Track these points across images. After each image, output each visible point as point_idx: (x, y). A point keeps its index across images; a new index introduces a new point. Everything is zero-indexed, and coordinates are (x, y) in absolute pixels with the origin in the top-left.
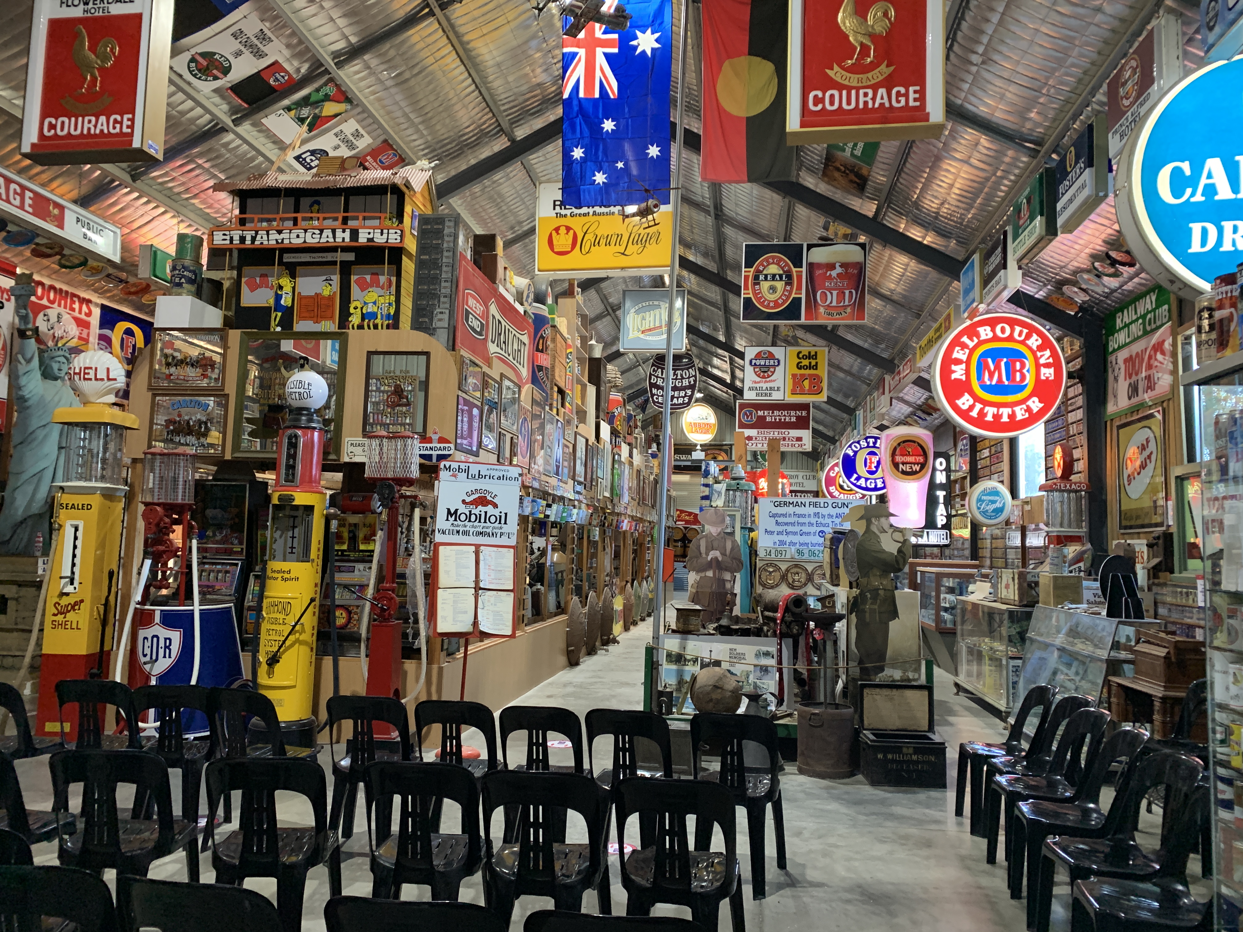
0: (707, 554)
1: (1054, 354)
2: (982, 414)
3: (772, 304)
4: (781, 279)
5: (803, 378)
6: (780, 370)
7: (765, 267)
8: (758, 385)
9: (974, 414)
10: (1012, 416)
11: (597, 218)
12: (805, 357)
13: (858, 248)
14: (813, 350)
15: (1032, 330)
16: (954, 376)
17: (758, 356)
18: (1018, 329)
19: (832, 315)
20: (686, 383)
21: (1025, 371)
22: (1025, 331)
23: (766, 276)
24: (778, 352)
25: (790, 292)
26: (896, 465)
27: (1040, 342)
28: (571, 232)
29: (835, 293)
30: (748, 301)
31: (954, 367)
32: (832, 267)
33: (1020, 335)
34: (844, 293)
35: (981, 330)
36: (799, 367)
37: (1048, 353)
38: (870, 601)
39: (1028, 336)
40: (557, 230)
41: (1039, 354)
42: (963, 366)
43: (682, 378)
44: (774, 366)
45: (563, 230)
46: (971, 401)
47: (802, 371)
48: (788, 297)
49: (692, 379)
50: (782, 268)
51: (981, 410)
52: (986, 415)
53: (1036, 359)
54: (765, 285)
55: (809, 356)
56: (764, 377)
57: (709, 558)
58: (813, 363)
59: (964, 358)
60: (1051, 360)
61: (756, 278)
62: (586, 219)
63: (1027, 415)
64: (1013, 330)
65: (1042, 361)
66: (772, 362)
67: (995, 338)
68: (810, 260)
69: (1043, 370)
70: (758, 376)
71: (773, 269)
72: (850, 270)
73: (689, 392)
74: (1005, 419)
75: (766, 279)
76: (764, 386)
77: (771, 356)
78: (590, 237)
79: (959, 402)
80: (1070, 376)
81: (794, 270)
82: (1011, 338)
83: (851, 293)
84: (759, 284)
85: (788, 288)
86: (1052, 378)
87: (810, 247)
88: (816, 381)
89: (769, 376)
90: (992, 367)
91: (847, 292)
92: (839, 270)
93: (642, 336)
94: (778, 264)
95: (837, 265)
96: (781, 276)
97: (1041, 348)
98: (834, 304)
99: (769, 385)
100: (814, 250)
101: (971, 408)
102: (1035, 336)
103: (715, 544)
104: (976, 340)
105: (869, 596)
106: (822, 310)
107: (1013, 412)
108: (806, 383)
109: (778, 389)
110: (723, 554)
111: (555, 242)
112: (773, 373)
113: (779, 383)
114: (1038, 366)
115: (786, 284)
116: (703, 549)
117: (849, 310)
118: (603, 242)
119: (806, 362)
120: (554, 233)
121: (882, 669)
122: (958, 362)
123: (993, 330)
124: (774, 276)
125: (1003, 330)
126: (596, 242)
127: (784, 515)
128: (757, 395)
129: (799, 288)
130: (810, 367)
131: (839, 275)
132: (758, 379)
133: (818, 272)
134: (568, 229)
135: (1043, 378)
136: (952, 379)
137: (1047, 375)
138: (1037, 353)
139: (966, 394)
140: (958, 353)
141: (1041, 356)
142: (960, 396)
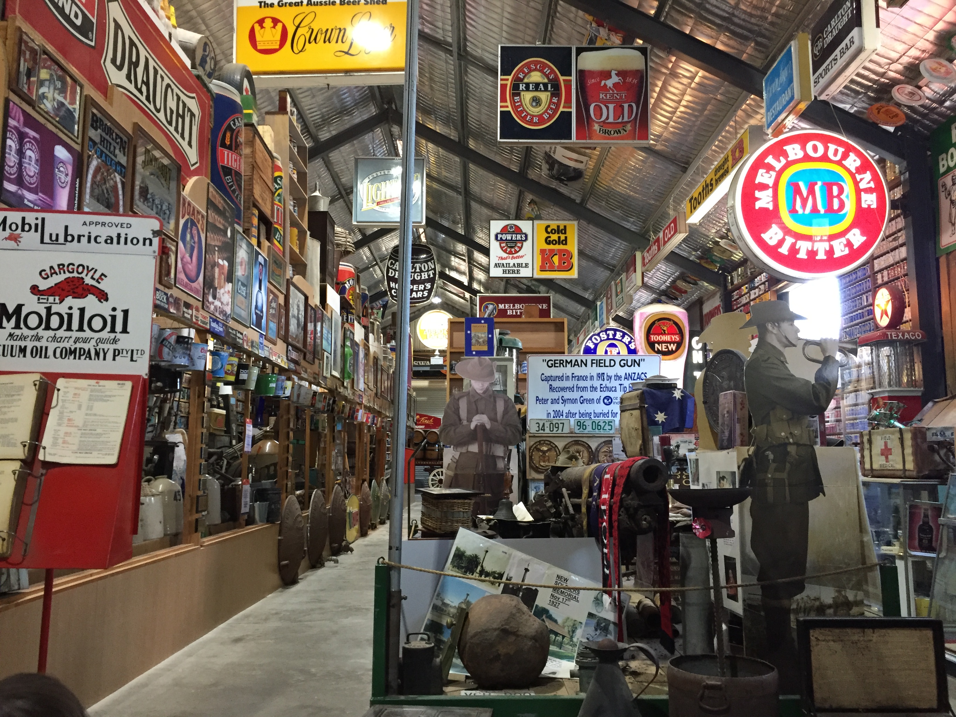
0: (470, 420)
1: (875, 178)
2: (794, 250)
3: (535, 120)
4: (546, 90)
5: (553, 253)
6: (527, 245)
7: (526, 75)
8: (504, 262)
9: (784, 250)
10: (830, 252)
11: (313, 8)
12: (553, 231)
13: (637, 53)
14: (562, 224)
15: (849, 149)
16: (758, 205)
17: (504, 230)
18: (832, 147)
19: (609, 133)
20: (425, 276)
21: (843, 197)
22: (841, 150)
23: (527, 85)
24: (525, 226)
25: (558, 105)
26: (651, 345)
27: (858, 163)
28: (279, 26)
29: (611, 107)
30: (505, 115)
31: (757, 194)
32: (607, 75)
33: (835, 154)
34: (623, 107)
35: (788, 148)
36: (548, 241)
37: (868, 176)
38: (773, 466)
39: (845, 156)
40: (261, 22)
41: (858, 177)
42: (770, 192)
43: (421, 271)
44: (522, 241)
45: (268, 23)
46: (780, 235)
47: (552, 247)
48: (555, 111)
49: (431, 273)
50: (547, 76)
51: (793, 245)
52: (797, 251)
53: (856, 183)
54: (527, 96)
55: (558, 231)
56: (510, 253)
57: (473, 426)
58: (563, 237)
59: (771, 182)
60: (872, 185)
61: (515, 87)
62: (299, 9)
63: (847, 251)
64: (826, 149)
65: (862, 185)
66: (519, 237)
67: (807, 158)
68: (579, 67)
69: (864, 196)
70: (505, 251)
71: (536, 77)
72: (629, 80)
73: (428, 286)
74: (821, 256)
75: (527, 89)
76: (512, 262)
77: (518, 231)
78: (303, 31)
79: (765, 236)
80: (894, 205)
81: (562, 78)
82: (825, 158)
83: (630, 107)
84: (519, 95)
85: (555, 100)
86: (874, 206)
87: (580, 51)
88: (566, 256)
89: (516, 252)
90: (805, 193)
91: (626, 106)
92: (615, 79)
93: (377, 208)
94: (541, 71)
95: (613, 73)
96: (545, 85)
97: (861, 170)
98: (611, 120)
99: (516, 261)
100: (584, 54)
101: (781, 243)
102: (852, 156)
103: (481, 406)
104: (783, 161)
105: (771, 457)
106: (596, 127)
107: (831, 247)
108: (556, 259)
109: (527, 265)
110: (493, 419)
111: (258, 37)
112: (521, 248)
113: (528, 259)
114: (858, 192)
115: (553, 95)
116: (463, 413)
117: (629, 127)
118: (320, 38)
119: (555, 237)
120: (257, 27)
121: (801, 588)
122: (763, 187)
123: (804, 148)
124: (537, 86)
125: (815, 149)
126: (312, 39)
127: (560, 378)
128: (504, 272)
129: (568, 100)
130: (559, 242)
131: (615, 85)
132: (505, 255)
133: (591, 82)
134: (275, 21)
135: (864, 205)
136: (757, 208)
137: (869, 203)
138: (857, 175)
139: (774, 226)
140: (763, 177)
141: (861, 180)
142: (766, 227)
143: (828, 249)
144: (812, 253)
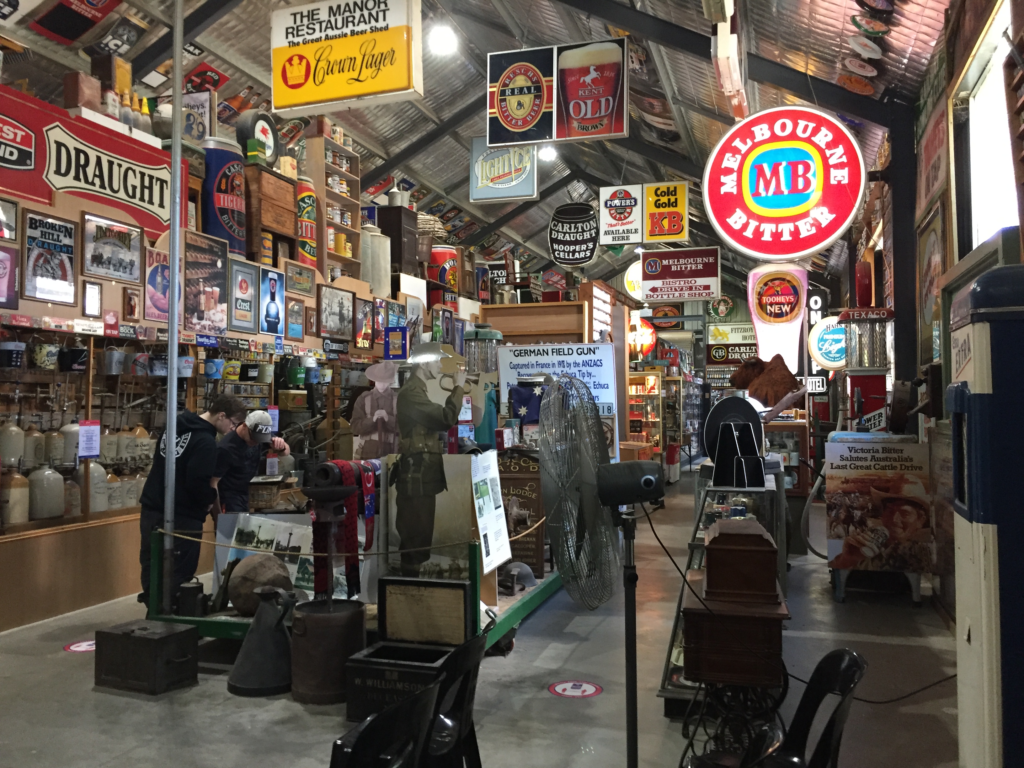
0: (372, 414)
2: (758, 233)
3: (520, 123)
4: (529, 92)
5: (662, 216)
6: (637, 210)
7: (511, 79)
8: (614, 229)
9: (749, 233)
10: (796, 233)
12: (664, 194)
13: (615, 46)
14: (672, 185)
16: (723, 190)
17: (614, 196)
19: (586, 129)
20: (587, 236)
21: (809, 175)
22: (812, 125)
23: (513, 90)
24: (634, 190)
25: (540, 106)
26: (764, 307)
28: (304, 62)
29: (589, 102)
30: (494, 121)
31: (723, 179)
32: (585, 71)
34: (600, 102)
36: (658, 205)
37: (840, 150)
38: (412, 468)
39: (815, 131)
40: (290, 60)
42: (734, 176)
43: (583, 231)
44: (631, 207)
45: (296, 60)
47: (661, 210)
48: (537, 112)
49: (593, 232)
50: (531, 79)
51: (757, 228)
53: (825, 159)
54: (512, 101)
55: (668, 193)
56: (620, 219)
57: (375, 419)
58: (673, 199)
59: (735, 166)
60: (844, 159)
61: (503, 93)
63: (814, 231)
64: (795, 125)
65: (832, 161)
66: (628, 201)
67: (774, 138)
68: (562, 66)
69: (834, 172)
70: (614, 218)
71: (521, 81)
72: (607, 74)
73: (591, 245)
74: (786, 237)
75: (513, 93)
76: (621, 228)
77: (627, 195)
78: (323, 64)
79: (730, 221)
81: (544, 79)
82: (793, 136)
83: (607, 100)
84: (505, 100)
85: (537, 102)
86: (845, 181)
87: (560, 51)
88: (676, 218)
89: (626, 218)
90: (768, 174)
91: (603, 100)
92: (593, 74)
93: (491, 185)
94: (525, 74)
95: (592, 69)
96: (529, 89)
97: (831, 145)
98: (589, 116)
99: (625, 227)
100: (565, 53)
101: (745, 226)
103: (381, 402)
104: (749, 143)
105: (411, 461)
106: (575, 124)
108: (666, 223)
109: (636, 231)
110: (390, 413)
111: (289, 75)
112: (630, 214)
113: (637, 225)
114: (827, 168)
115: (536, 97)
116: (368, 409)
117: (605, 121)
118: (336, 68)
119: (664, 199)
120: (288, 65)
121: (426, 556)
122: (729, 171)
123: (771, 128)
124: (521, 91)
125: (783, 127)
126: (329, 71)
127: (526, 366)
128: (614, 239)
129: (550, 100)
130: (669, 204)
131: (593, 81)
132: (614, 222)
133: (571, 80)
134: (301, 58)
135: (833, 182)
136: (722, 193)
137: (839, 178)
138: (827, 151)
139: (738, 210)
140: (730, 162)
141: (831, 155)
142: (731, 213)
143: (793, 230)
144: (777, 235)
